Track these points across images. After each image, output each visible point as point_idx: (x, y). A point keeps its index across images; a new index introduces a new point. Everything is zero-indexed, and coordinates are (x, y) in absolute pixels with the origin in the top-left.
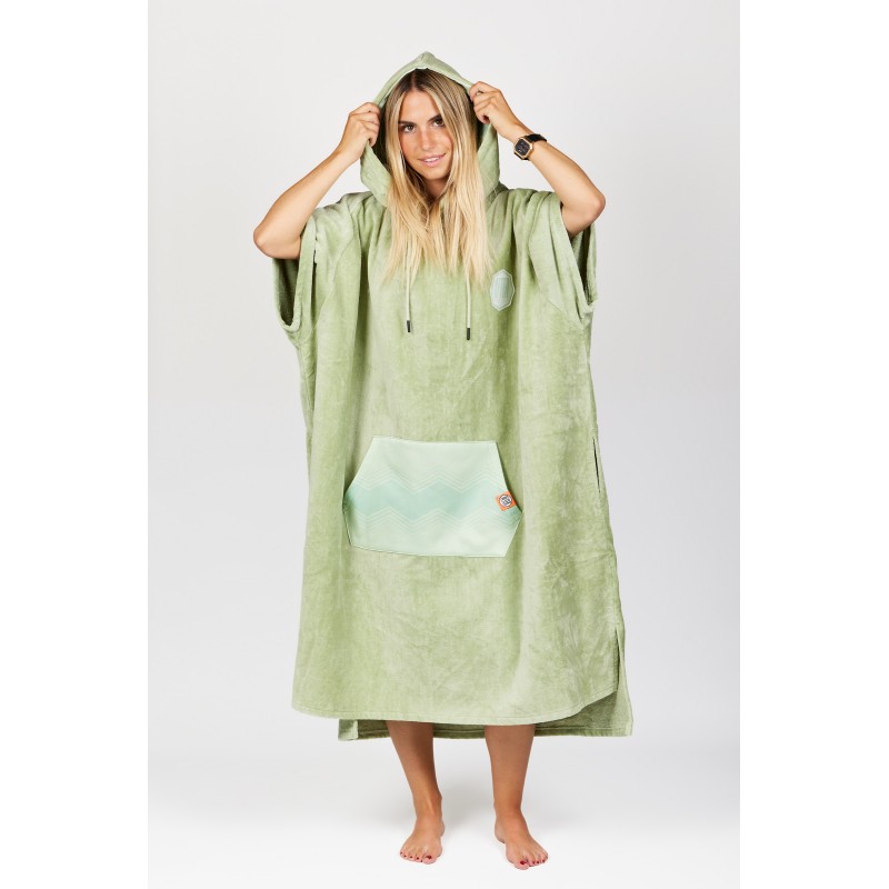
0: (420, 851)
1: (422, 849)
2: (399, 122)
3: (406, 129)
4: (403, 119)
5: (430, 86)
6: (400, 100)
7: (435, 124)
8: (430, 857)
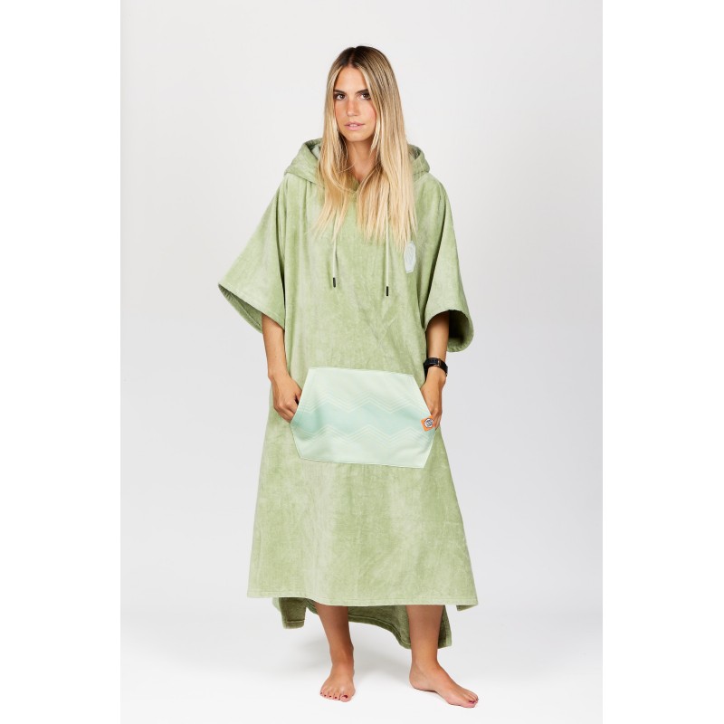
0: (338, 691)
1: (339, 690)
2: (334, 90)
3: (339, 97)
4: (337, 88)
5: (363, 65)
6: (337, 72)
7: (362, 97)
8: (346, 696)
